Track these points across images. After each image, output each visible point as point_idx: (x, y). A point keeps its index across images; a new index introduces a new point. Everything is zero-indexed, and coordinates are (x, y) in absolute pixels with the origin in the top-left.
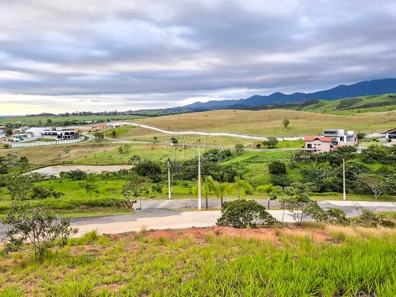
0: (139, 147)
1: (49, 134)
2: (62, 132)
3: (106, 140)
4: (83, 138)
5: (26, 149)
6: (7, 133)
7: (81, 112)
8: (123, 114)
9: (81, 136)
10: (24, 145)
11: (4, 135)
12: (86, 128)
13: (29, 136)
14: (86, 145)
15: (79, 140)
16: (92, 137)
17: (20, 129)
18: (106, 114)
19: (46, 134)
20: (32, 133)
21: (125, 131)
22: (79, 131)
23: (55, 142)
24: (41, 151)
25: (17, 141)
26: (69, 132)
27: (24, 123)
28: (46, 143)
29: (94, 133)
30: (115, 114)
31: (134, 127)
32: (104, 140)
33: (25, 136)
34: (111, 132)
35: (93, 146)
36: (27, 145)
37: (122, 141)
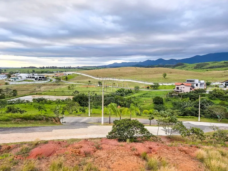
0: (80, 86)
1: (31, 77)
2: (37, 76)
3: (62, 82)
4: (49, 80)
5: (17, 85)
6: (8, 76)
7: (51, 66)
8: (74, 68)
9: (48, 79)
10: (16, 83)
11: (6, 78)
12: (52, 75)
13: (19, 78)
14: (51, 84)
15: (47, 81)
16: (54, 80)
17: (16, 75)
18: (65, 68)
19: (29, 77)
20: (21, 77)
21: (73, 77)
22: (47, 76)
23: (33, 82)
24: (25, 87)
25: (12, 81)
26: (42, 76)
27: (20, 71)
28: (29, 83)
29: (56, 77)
30: (70, 68)
31: (78, 75)
32: (61, 82)
33: (18, 78)
34: (65, 77)
35: (54, 85)
36: (18, 83)
37: (71, 83)
